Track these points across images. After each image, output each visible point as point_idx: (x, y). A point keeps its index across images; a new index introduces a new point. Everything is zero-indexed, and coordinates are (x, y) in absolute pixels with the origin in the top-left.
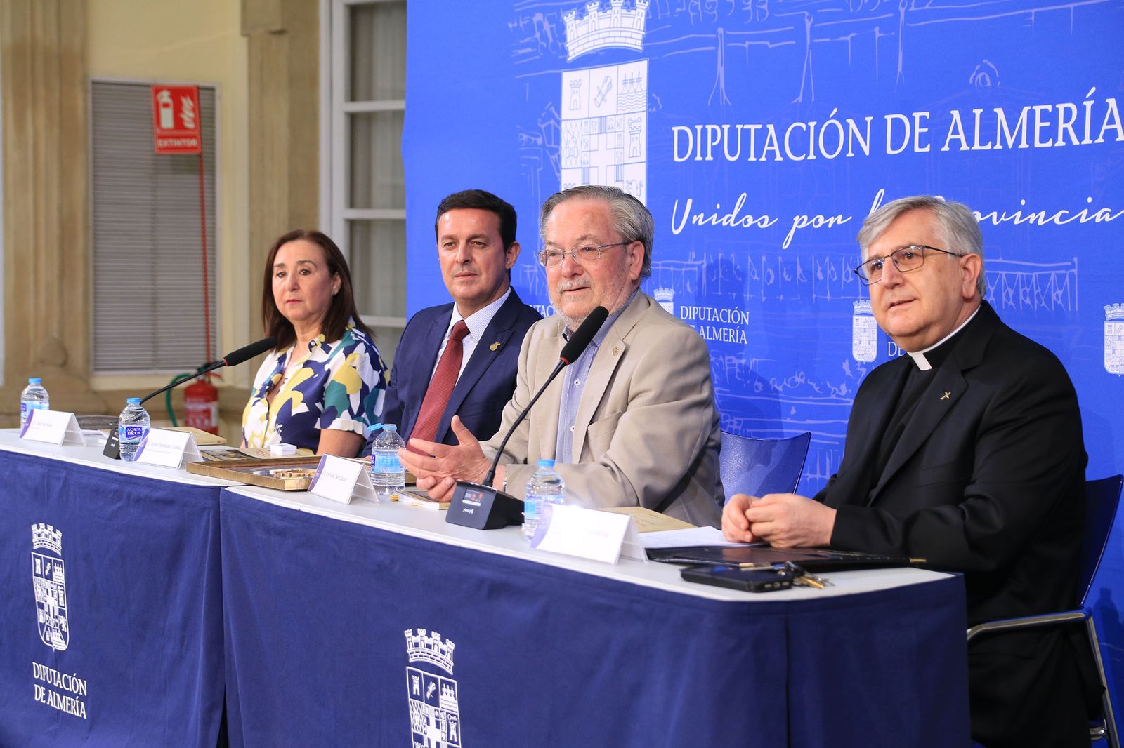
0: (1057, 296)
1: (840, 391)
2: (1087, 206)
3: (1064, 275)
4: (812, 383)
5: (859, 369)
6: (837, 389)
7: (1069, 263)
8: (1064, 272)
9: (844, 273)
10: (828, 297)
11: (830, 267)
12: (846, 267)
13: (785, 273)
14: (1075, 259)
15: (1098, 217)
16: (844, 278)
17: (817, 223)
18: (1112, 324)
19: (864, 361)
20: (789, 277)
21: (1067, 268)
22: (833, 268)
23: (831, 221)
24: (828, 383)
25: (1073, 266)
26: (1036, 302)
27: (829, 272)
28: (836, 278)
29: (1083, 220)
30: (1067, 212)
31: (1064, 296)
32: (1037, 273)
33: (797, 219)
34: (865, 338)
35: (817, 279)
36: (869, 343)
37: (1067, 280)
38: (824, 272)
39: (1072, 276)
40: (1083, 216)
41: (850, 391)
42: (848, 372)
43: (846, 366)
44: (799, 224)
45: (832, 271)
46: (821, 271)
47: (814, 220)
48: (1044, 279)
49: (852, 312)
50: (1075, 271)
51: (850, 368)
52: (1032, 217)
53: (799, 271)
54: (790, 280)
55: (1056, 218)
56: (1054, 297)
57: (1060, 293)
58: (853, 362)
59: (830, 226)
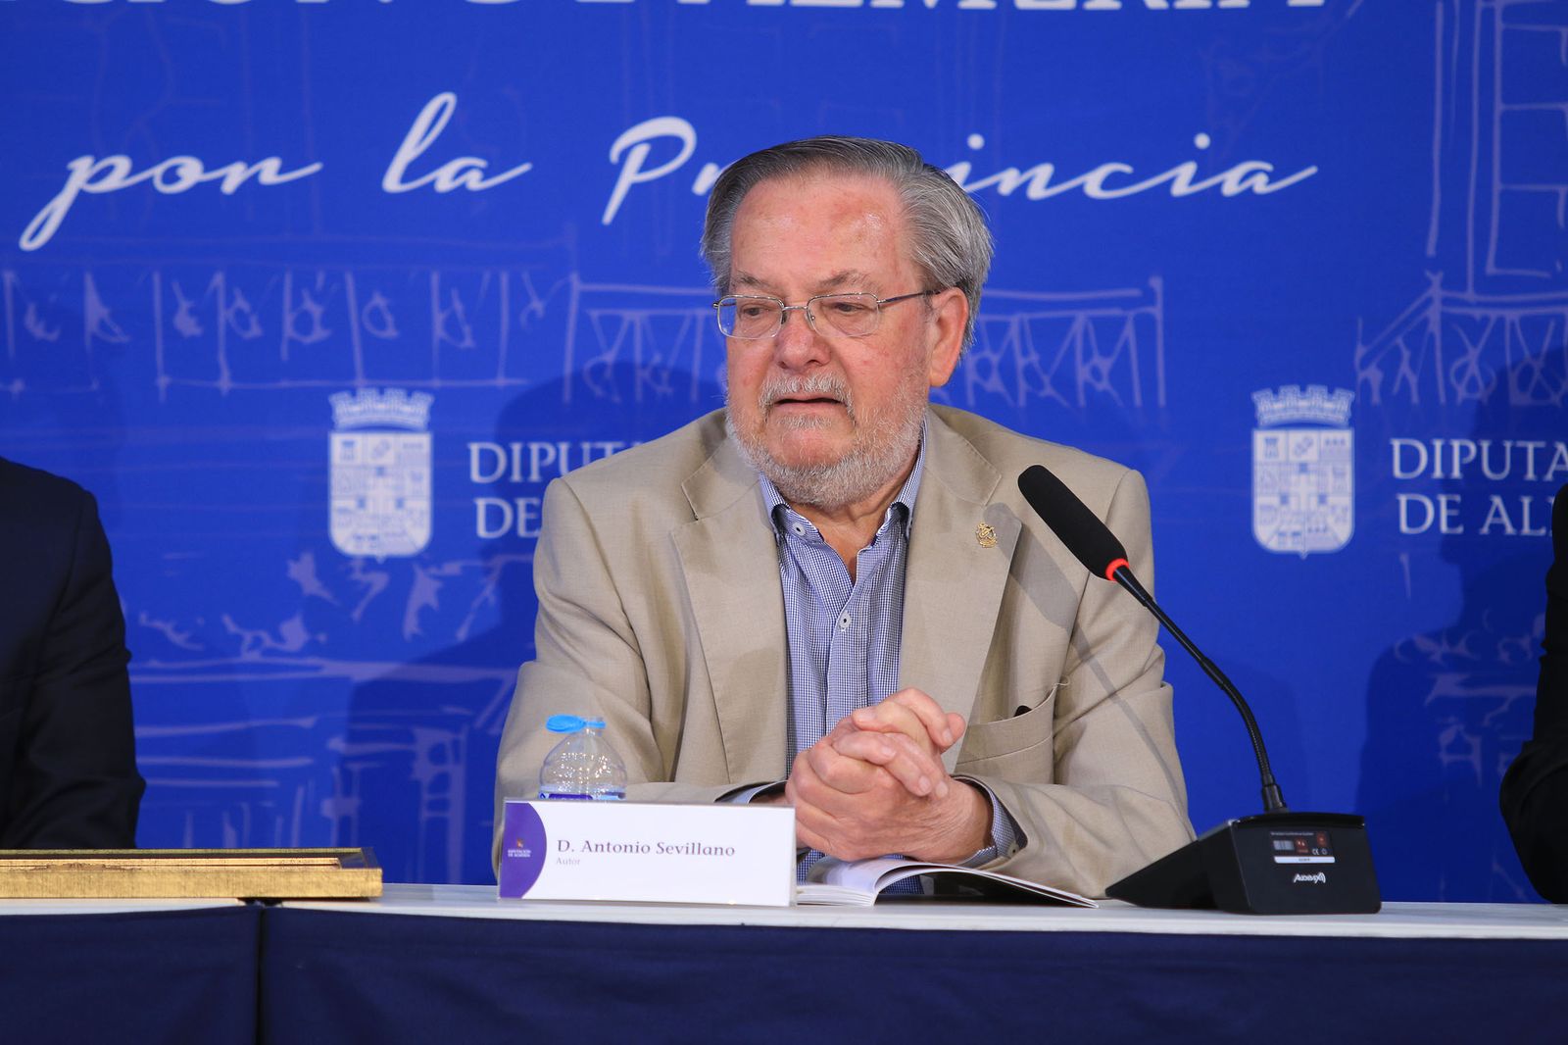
0: (1096, 373)
1: (278, 637)
2: (1194, 154)
3: (1120, 323)
4: (158, 624)
5: (357, 576)
6: (265, 636)
7: (1135, 292)
8: (1116, 312)
9: (289, 319)
10: (225, 383)
11: (229, 303)
12: (297, 300)
13: (30, 319)
14: (1156, 283)
15: (1231, 182)
16: (289, 331)
17: (171, 176)
18: (1281, 435)
19: (380, 552)
20: (49, 329)
21: (1126, 303)
22: (241, 303)
23: (234, 176)
24: (227, 620)
25: (1149, 297)
26: (1023, 386)
27: (224, 316)
28: (255, 331)
29: (1181, 188)
30: (1127, 169)
31: (1120, 374)
32: (1026, 317)
33: (82, 169)
34: (381, 494)
35: (172, 334)
36: (400, 503)
37: (1129, 332)
38: (205, 314)
39: (1145, 326)
40: (1182, 179)
41: (322, 638)
42: (312, 586)
43: (303, 571)
44: (97, 178)
45: (239, 313)
46: (192, 312)
47: (157, 172)
48: (1048, 335)
49: (326, 421)
50: (1157, 311)
51: (320, 574)
52: (1008, 181)
53: (95, 310)
54: (53, 336)
55: (1093, 183)
56: (1083, 374)
57: (1105, 365)
58: (333, 562)
59: (229, 187)
